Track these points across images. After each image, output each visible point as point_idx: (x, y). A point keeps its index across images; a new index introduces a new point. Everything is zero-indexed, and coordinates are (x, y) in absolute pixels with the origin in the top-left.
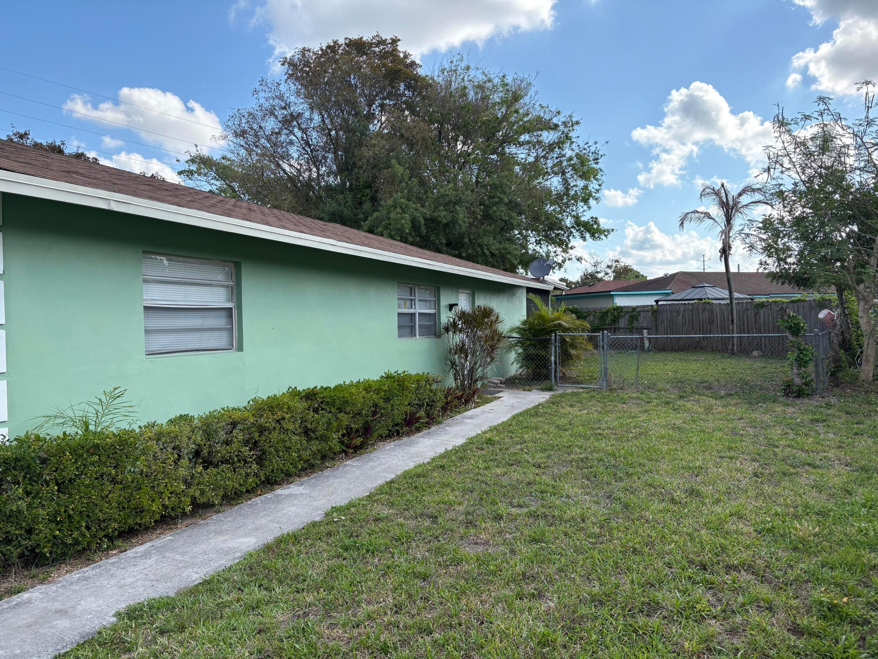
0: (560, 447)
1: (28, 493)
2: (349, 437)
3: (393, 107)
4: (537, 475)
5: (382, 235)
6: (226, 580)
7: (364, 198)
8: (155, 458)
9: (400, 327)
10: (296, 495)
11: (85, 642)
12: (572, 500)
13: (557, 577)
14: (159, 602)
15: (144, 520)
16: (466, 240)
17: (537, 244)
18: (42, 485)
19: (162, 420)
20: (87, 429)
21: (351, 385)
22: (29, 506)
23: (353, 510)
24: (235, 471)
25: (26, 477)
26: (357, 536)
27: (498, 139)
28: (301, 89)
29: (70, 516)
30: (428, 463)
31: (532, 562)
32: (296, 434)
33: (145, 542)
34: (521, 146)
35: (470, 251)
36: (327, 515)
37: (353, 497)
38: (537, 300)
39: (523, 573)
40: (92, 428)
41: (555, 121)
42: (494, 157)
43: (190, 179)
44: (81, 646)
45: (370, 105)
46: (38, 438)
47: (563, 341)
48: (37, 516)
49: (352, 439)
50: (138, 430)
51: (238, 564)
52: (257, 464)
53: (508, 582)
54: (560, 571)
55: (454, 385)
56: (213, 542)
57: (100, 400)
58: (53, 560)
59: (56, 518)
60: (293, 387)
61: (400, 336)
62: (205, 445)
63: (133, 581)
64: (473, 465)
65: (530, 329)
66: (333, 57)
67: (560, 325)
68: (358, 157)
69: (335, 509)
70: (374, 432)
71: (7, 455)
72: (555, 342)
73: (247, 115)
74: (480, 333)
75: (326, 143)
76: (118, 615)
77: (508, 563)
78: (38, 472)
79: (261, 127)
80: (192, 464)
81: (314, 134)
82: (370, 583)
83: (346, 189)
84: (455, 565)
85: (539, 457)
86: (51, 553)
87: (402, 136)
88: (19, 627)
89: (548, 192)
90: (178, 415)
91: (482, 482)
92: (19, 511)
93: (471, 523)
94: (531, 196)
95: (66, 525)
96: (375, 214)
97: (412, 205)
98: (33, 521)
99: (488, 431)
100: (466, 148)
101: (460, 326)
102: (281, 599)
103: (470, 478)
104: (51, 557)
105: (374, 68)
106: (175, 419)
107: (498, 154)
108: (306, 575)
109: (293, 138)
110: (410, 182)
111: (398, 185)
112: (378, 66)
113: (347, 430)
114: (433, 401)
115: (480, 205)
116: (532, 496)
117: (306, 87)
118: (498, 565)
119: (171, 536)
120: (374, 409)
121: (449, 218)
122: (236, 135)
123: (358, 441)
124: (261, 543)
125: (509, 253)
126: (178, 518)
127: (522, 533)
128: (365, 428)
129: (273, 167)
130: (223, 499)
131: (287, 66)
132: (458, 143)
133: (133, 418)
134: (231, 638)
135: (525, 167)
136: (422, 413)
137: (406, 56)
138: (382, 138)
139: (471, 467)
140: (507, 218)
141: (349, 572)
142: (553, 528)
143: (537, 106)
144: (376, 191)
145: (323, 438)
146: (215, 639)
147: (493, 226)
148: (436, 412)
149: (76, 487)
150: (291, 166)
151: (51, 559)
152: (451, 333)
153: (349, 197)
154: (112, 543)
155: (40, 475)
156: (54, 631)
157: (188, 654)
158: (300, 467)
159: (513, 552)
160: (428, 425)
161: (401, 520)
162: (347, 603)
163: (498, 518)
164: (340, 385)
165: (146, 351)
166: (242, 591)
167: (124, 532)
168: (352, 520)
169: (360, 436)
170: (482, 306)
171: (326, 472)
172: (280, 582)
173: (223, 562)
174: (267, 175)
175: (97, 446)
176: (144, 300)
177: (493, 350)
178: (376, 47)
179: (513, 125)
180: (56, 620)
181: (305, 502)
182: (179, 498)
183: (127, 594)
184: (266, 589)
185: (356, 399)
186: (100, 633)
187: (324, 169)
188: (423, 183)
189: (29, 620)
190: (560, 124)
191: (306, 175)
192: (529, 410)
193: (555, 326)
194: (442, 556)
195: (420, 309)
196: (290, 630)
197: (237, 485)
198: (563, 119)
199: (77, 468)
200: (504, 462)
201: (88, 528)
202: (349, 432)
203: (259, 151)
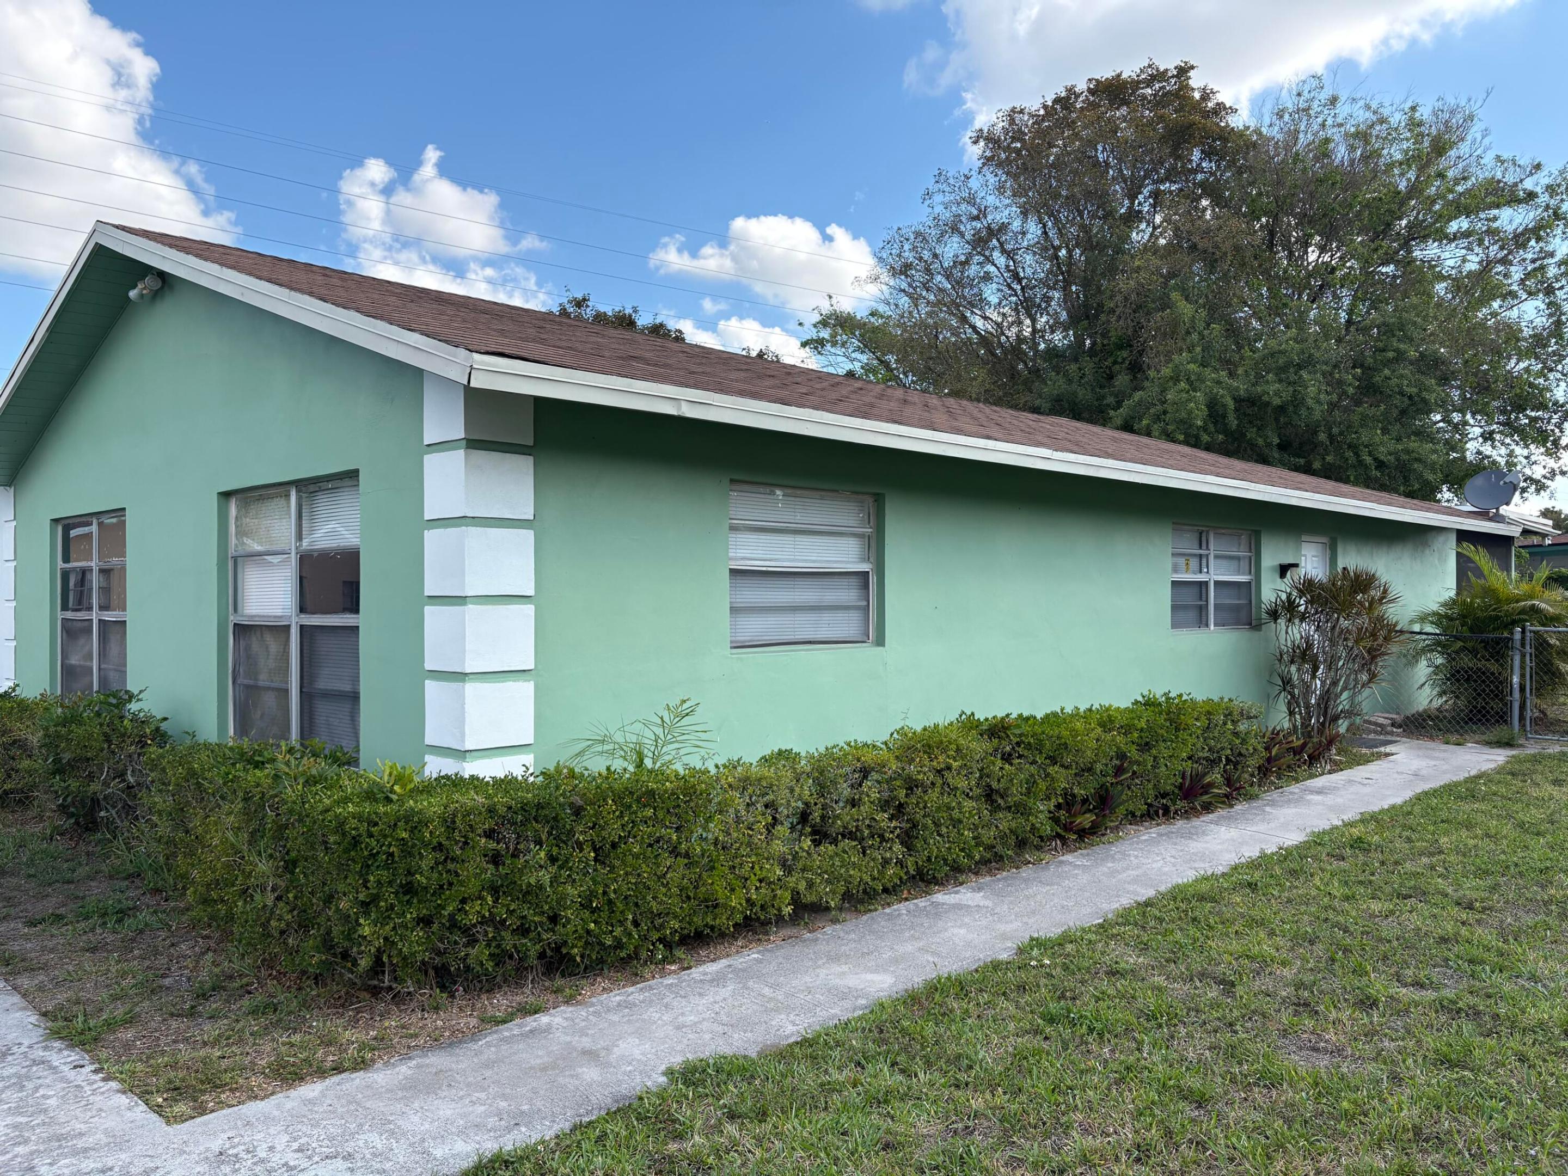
0: (1523, 868)
1: (553, 859)
2: (1068, 811)
3: (1177, 195)
4: (1463, 923)
5: (1149, 434)
6: (838, 1044)
7: (1117, 367)
8: (738, 820)
9: (1175, 608)
10: (969, 906)
11: (619, 1110)
12: (1544, 986)
13: (1494, 1148)
14: (731, 1063)
15: (718, 921)
16: (1322, 437)
17: (1485, 440)
18: (573, 848)
19: (751, 756)
20: (640, 764)
21: (1076, 715)
22: (554, 880)
23: (1069, 948)
24: (864, 853)
25: (552, 834)
26: (1074, 999)
27: (1398, 234)
28: (1006, 181)
29: (610, 902)
30: (1223, 875)
31: (1439, 1108)
32: (971, 798)
33: (719, 958)
34: (1451, 241)
35: (1329, 458)
36: (1021, 951)
37: (1071, 924)
38: (1482, 558)
39: (1414, 1126)
40: (648, 763)
41: (1529, 184)
42: (1389, 269)
43: (819, 353)
44: (612, 1115)
45: (1132, 197)
46: (572, 774)
47: (1541, 645)
48: (563, 897)
49: (1075, 815)
50: (713, 771)
51: (860, 1018)
52: (902, 843)
53: (1380, 1140)
54: (1503, 1136)
55: (1286, 725)
56: (823, 972)
57: (662, 718)
58: (586, 968)
59: (591, 902)
60: (969, 713)
61: (1175, 625)
62: (816, 804)
63: (696, 1020)
64: (1318, 888)
65: (1463, 617)
66: (1065, 118)
67: (1534, 609)
68: (1108, 293)
69: (1036, 942)
70: (1118, 806)
71: (526, 798)
72: (1523, 645)
73: (912, 237)
74: (1344, 623)
75: (1050, 272)
76: (669, 1072)
77: (1384, 1101)
78: (568, 827)
79: (935, 256)
80: (795, 835)
81: (1029, 258)
82: (1091, 1093)
83: (1084, 352)
84: (1265, 1086)
85: (1471, 888)
86: (582, 956)
87: (1193, 247)
88: (531, 1068)
89: (1511, 332)
90: (776, 750)
91: (1337, 925)
92: (541, 887)
93: (1306, 1005)
94: (1473, 344)
95: (605, 915)
96: (1138, 395)
97: (1209, 374)
98: (558, 903)
99: (1356, 822)
100: (1327, 258)
101: (1302, 608)
102: (926, 1095)
103: (1310, 914)
104: (582, 962)
105: (1140, 126)
106: (772, 756)
107: (1397, 263)
108: (973, 1057)
109: (992, 269)
110: (1206, 332)
111: (1184, 340)
112: (1151, 123)
113: (1065, 798)
114: (1240, 754)
115: (1354, 367)
116: (1447, 966)
117: (1015, 177)
118: (1360, 1102)
119: (758, 952)
120: (1118, 762)
121: (1286, 395)
122: (894, 272)
123: (1086, 820)
124: (901, 987)
125: (1418, 460)
126: (771, 923)
127: (1419, 1042)
128: (1100, 796)
129: (954, 323)
130: (843, 899)
131: (982, 143)
132: (1310, 250)
133: (708, 751)
134: (838, 1149)
135: (1458, 284)
136: (1216, 776)
137: (1206, 95)
138: (1154, 254)
139: (1314, 892)
140: (1414, 390)
141: (1053, 1066)
142: (1491, 1042)
143: (1488, 159)
144: (1141, 353)
145: (1021, 809)
146: (812, 1145)
147: (1383, 407)
148: (1246, 776)
149: (621, 856)
150: (986, 318)
151: (583, 967)
152: (1282, 622)
153: (1089, 366)
154: (671, 952)
155: (571, 833)
156: (577, 1082)
157: (769, 1162)
158: (977, 857)
159: (1396, 1079)
160: (1228, 800)
161: (1160, 980)
162: (1044, 1124)
163: (1368, 1003)
164: (1055, 714)
165: (731, 642)
166: (863, 1068)
167: (688, 936)
168: (1066, 968)
169: (1090, 811)
170: (1351, 568)
171: (1026, 872)
172: (929, 1064)
173: (836, 1011)
174: (945, 338)
175: (651, 793)
176: (731, 559)
177: (1373, 658)
178: (1148, 86)
179: (1434, 202)
180: (581, 1067)
181: (984, 922)
182: (773, 890)
183: (685, 1041)
184: (903, 1071)
185: (1082, 741)
186: (641, 1099)
187: (1044, 319)
188: (1233, 331)
189: (546, 1059)
190: (1539, 190)
191: (1012, 333)
192: (1457, 784)
193: (1523, 611)
194: (1240, 1063)
195: (1218, 573)
196: (938, 1154)
197: (867, 878)
198: (1547, 181)
199: (623, 826)
200: (1388, 889)
201: (636, 924)
202: (1069, 802)
203: (932, 297)
